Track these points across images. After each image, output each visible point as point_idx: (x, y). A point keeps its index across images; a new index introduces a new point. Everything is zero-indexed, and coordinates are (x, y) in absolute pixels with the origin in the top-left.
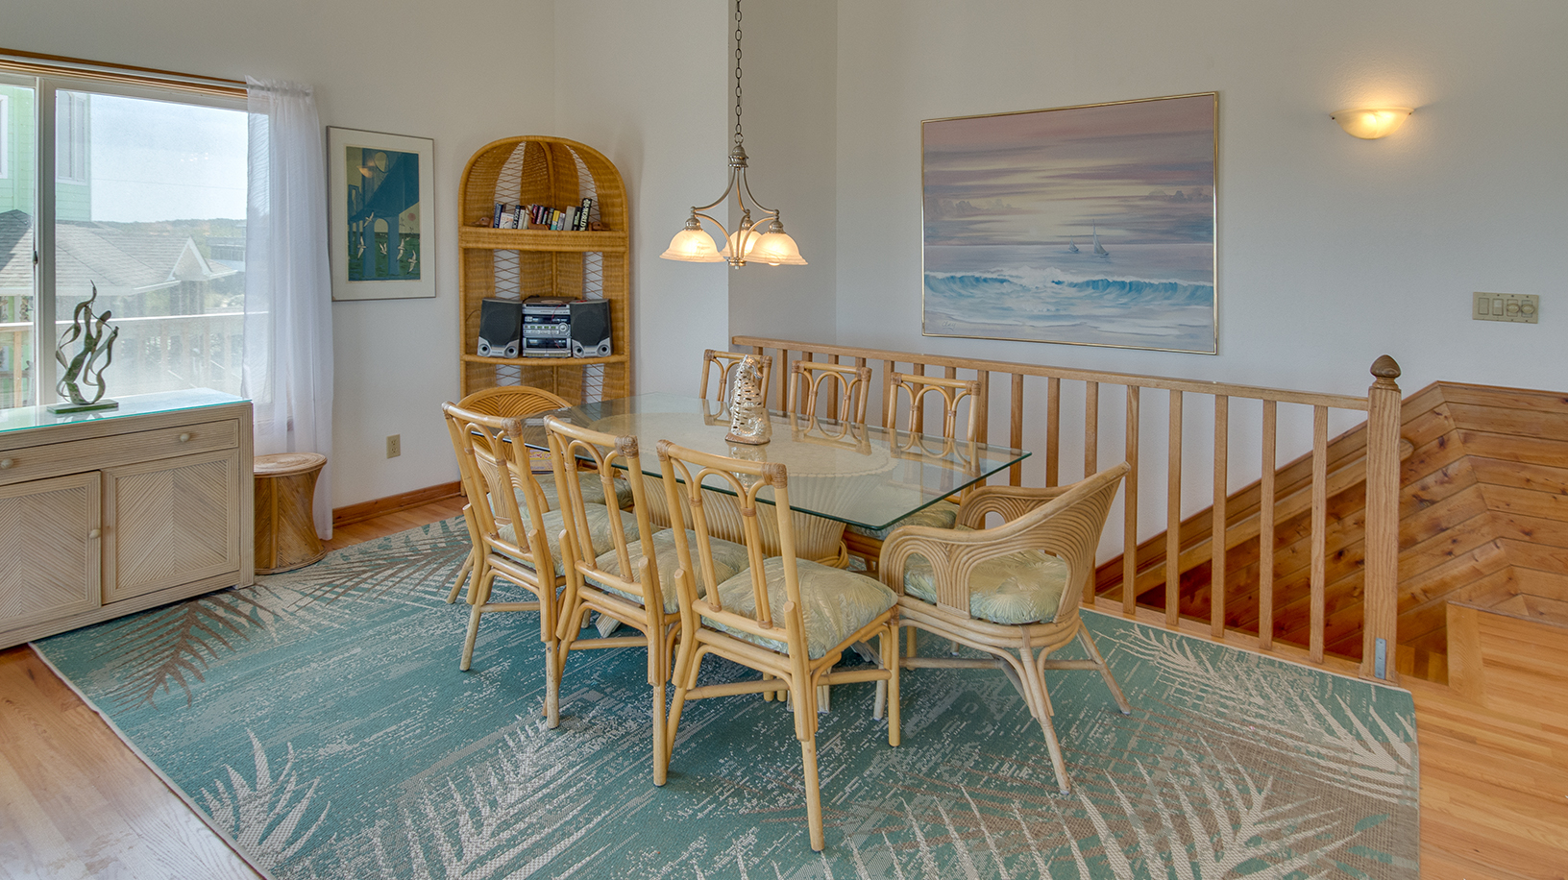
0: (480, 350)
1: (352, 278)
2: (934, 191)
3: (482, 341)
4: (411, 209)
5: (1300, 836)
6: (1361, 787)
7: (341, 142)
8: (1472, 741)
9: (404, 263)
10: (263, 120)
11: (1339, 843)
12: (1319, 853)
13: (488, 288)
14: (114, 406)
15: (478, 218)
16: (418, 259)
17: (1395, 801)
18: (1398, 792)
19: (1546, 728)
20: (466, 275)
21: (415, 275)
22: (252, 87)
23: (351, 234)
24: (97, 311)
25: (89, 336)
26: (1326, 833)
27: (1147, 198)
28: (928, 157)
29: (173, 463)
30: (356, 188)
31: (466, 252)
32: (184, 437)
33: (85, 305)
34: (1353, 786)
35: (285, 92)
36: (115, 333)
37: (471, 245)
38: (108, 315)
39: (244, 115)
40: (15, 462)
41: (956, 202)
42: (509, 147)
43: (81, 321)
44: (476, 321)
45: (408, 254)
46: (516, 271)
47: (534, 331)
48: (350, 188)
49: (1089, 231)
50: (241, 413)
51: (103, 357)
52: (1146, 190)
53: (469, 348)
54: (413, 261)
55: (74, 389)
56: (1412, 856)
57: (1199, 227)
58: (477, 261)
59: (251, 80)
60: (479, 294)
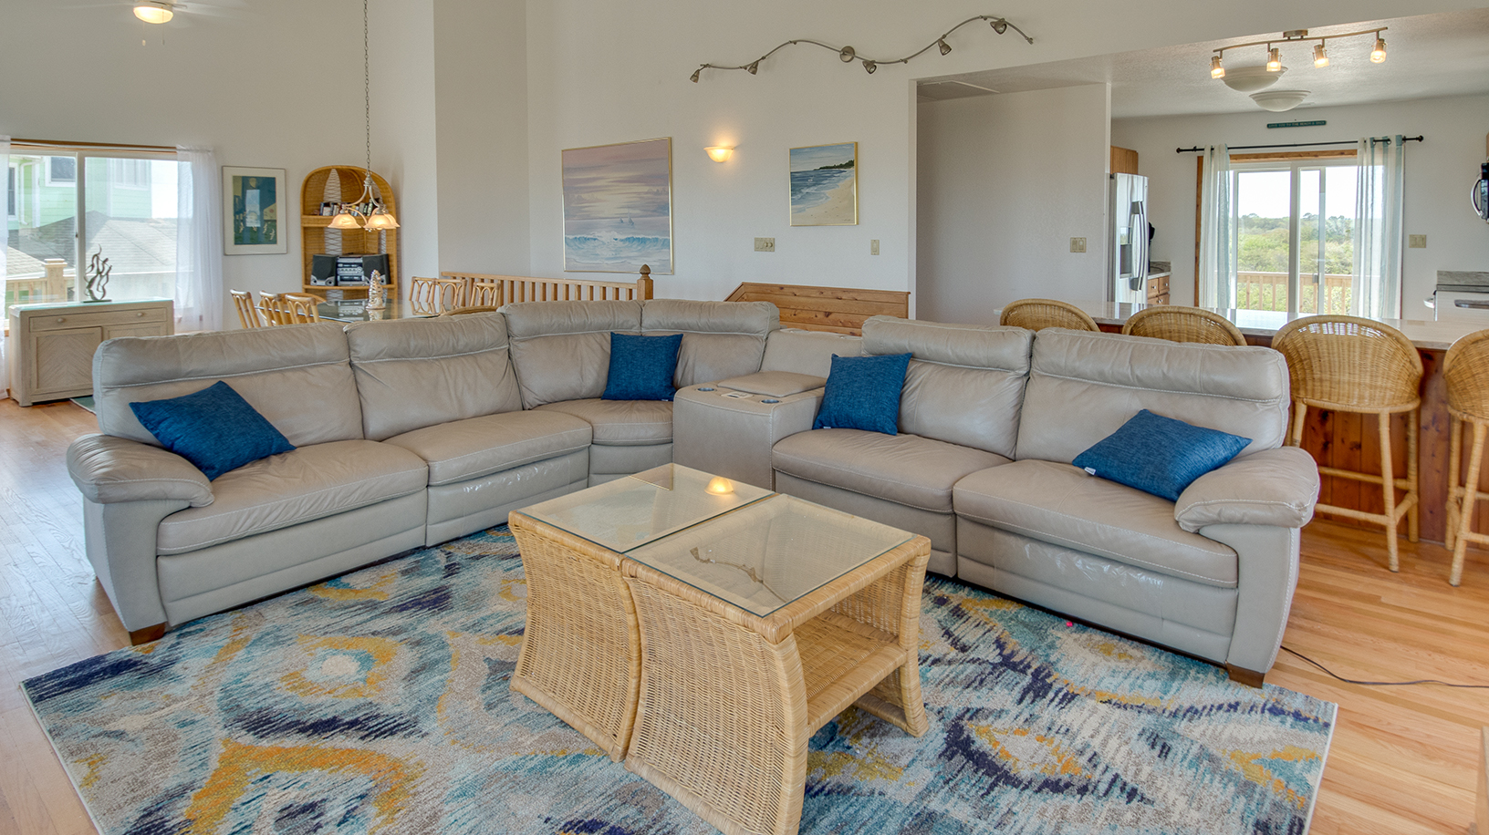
0: (312, 282)
1: (236, 243)
2: (568, 188)
3: (313, 277)
4: (271, 207)
7: (230, 174)
9: (267, 236)
10: (187, 165)
13: (320, 249)
14: (110, 301)
15: (313, 210)
16: (276, 233)
20: (305, 243)
21: (275, 242)
22: (180, 150)
23: (236, 221)
24: (102, 258)
25: (98, 269)
27: (647, 193)
28: (565, 170)
29: (134, 326)
30: (238, 197)
31: (305, 229)
32: (139, 314)
33: (96, 255)
35: (197, 151)
36: (110, 268)
37: (306, 225)
38: (106, 260)
39: (176, 162)
40: (64, 320)
41: (576, 196)
42: (327, 172)
43: (95, 262)
44: (311, 267)
45: (269, 230)
46: (340, 239)
47: (343, 272)
48: (235, 197)
49: (626, 211)
50: (168, 306)
51: (105, 278)
52: (646, 189)
53: (307, 281)
54: (272, 234)
55: (91, 292)
57: (663, 208)
58: (312, 234)
59: (179, 147)
60: (314, 251)
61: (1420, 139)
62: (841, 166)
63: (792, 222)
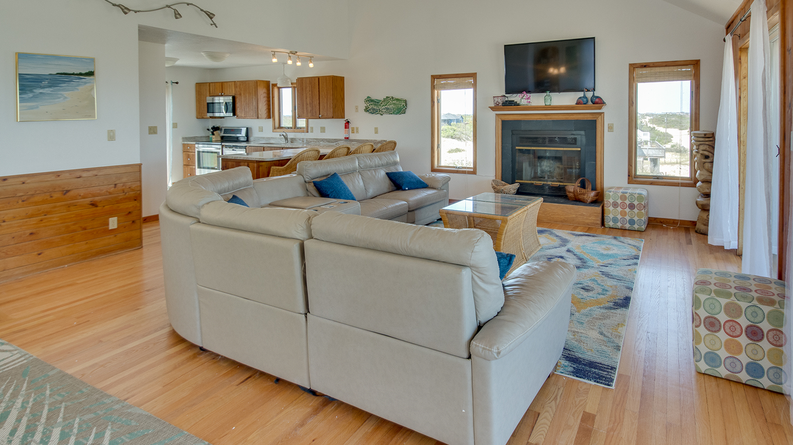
5: (8, 394)
6: (8, 367)
8: (24, 330)
11: (25, 385)
12: (23, 392)
17: (25, 361)
18: (23, 358)
19: (43, 311)
26: (16, 386)
34: (4, 369)
56: (54, 368)
61: (177, 83)
62: (81, 74)
63: (20, 120)
